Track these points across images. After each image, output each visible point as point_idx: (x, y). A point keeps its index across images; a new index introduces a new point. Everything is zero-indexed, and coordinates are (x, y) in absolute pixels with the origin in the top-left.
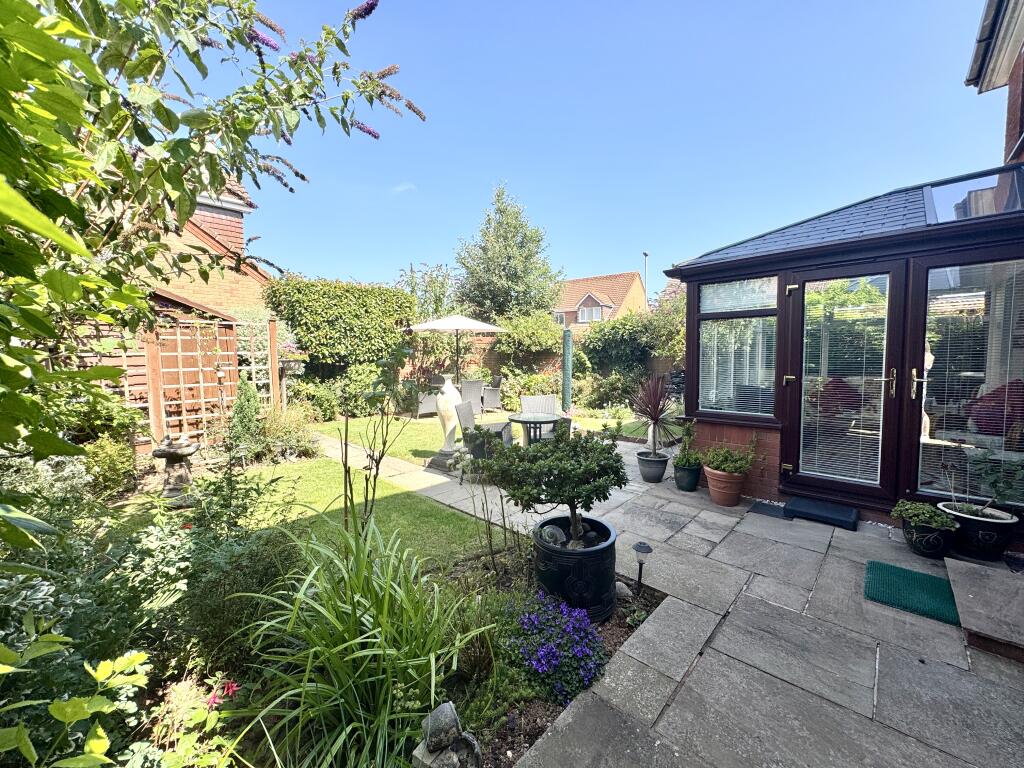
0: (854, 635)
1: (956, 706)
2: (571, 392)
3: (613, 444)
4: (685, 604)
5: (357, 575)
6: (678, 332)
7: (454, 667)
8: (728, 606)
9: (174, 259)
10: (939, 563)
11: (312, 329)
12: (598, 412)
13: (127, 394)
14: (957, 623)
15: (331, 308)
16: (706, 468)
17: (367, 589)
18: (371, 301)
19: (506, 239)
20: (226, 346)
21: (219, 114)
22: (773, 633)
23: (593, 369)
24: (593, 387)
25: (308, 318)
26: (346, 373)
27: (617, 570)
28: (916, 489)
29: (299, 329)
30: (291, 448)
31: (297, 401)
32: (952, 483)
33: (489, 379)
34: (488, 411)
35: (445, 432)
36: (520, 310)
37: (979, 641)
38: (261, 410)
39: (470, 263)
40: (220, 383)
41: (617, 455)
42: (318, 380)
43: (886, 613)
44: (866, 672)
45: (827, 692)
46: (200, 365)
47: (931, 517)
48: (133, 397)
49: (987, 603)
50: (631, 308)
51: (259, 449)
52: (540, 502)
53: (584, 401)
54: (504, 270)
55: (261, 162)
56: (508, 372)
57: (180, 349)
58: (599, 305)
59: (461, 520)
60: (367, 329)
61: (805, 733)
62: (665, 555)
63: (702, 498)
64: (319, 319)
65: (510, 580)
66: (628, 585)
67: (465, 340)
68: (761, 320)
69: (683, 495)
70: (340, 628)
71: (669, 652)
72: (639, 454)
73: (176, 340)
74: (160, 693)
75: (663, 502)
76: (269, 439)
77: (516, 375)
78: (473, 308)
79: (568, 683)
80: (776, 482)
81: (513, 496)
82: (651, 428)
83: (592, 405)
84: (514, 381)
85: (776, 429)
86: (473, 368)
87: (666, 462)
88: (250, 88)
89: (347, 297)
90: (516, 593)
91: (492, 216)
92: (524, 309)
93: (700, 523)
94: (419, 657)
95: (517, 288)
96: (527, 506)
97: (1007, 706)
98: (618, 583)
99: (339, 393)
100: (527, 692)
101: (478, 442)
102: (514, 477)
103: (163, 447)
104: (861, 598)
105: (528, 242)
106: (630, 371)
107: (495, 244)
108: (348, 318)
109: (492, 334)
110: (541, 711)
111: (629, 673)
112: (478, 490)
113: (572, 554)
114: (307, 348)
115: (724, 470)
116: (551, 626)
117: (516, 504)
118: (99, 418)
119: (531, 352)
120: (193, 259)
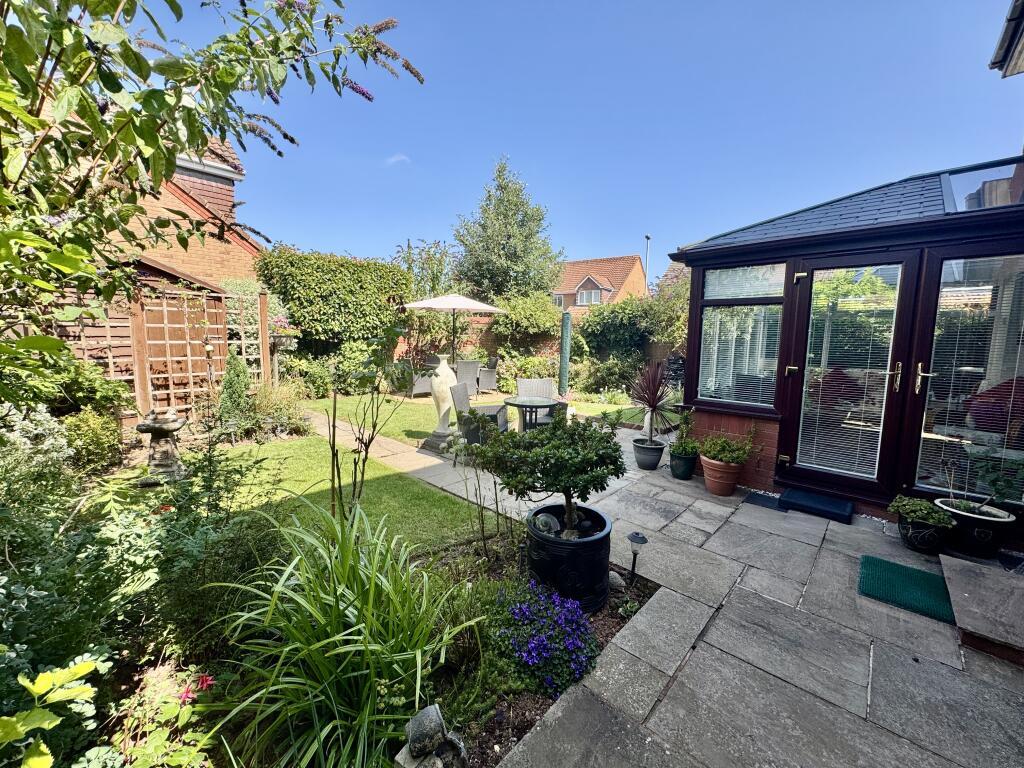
0: (849, 631)
1: (950, 707)
2: (568, 376)
3: (612, 433)
4: (678, 595)
5: (343, 564)
6: (678, 318)
7: (442, 660)
8: (721, 599)
9: (150, 224)
10: (933, 559)
11: (305, 304)
12: (594, 396)
13: (111, 365)
14: (952, 622)
15: (325, 283)
16: (703, 458)
17: (353, 579)
18: (367, 278)
19: (506, 216)
20: (215, 318)
21: (198, 65)
22: (767, 628)
23: (591, 352)
24: (590, 371)
25: (301, 292)
26: (339, 350)
27: (611, 560)
28: (914, 485)
29: (291, 304)
30: (282, 425)
31: (289, 377)
32: (951, 479)
33: (486, 360)
34: (483, 393)
35: (439, 413)
36: (519, 291)
37: (973, 642)
38: (252, 386)
39: (469, 240)
40: (208, 357)
41: (615, 444)
42: (310, 357)
43: (880, 609)
44: (860, 670)
45: (819, 690)
46: (188, 337)
47: (928, 513)
48: (118, 369)
49: (981, 602)
50: (631, 292)
51: (249, 426)
52: (534, 489)
53: (580, 385)
54: (503, 249)
55: (246, 121)
56: (504, 354)
57: (166, 321)
58: (598, 288)
59: (453, 504)
60: (361, 306)
61: (797, 733)
62: (660, 545)
63: (697, 487)
64: (312, 294)
65: (501, 567)
66: (621, 575)
67: (461, 319)
68: (763, 308)
69: (679, 484)
70: (323, 621)
71: (661, 644)
72: (636, 441)
73: (162, 311)
74: (136, 678)
75: (658, 490)
76: (259, 416)
77: (513, 357)
78: (469, 286)
79: (558, 675)
80: (772, 473)
81: (507, 484)
82: (648, 417)
83: (588, 389)
84: (510, 362)
85: (774, 420)
86: (470, 348)
87: (661, 450)
88: (232, 37)
89: (341, 272)
90: (507, 581)
91: (493, 191)
92: (523, 290)
93: (694, 512)
94: (405, 650)
95: (515, 267)
96: (521, 494)
97: (999, 708)
98: (611, 572)
99: (333, 370)
100: (518, 685)
101: (472, 427)
102: (509, 464)
103: (148, 422)
104: (854, 593)
105: (529, 221)
106: (628, 356)
107: (495, 222)
108: (342, 294)
109: (490, 315)
110: (530, 704)
111: (621, 666)
112: (470, 472)
113: (568, 544)
114: (300, 323)
115: (721, 460)
116: (542, 617)
117: (511, 493)
118: (82, 390)
119: (528, 334)
120: (172, 226)
